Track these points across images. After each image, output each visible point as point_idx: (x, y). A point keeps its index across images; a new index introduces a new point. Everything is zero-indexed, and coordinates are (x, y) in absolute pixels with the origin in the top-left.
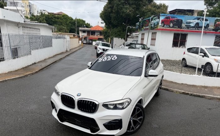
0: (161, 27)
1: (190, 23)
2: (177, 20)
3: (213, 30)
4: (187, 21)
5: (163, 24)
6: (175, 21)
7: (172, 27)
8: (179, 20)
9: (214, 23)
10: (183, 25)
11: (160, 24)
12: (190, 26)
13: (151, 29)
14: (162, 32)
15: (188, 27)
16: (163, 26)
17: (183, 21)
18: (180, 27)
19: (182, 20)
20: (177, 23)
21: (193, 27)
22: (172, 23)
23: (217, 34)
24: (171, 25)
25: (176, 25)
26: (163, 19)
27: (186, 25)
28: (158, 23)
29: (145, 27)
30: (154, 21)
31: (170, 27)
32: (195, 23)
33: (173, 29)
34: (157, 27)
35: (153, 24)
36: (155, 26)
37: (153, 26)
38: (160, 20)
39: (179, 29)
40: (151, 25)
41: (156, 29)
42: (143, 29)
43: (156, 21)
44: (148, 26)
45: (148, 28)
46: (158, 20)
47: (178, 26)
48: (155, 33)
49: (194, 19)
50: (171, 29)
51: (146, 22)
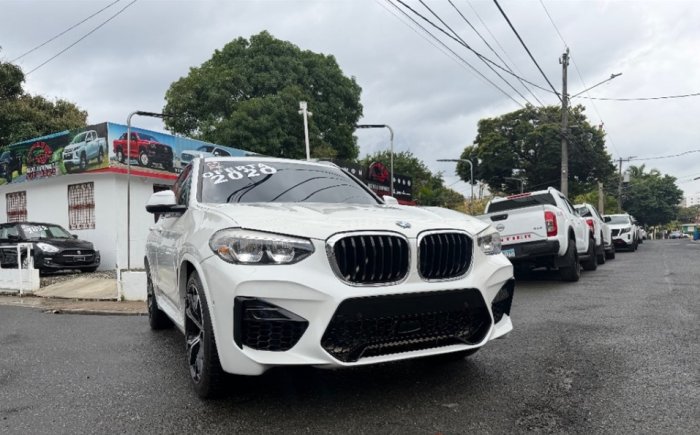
0: (115, 162)
1: (191, 158)
2: (157, 145)
4: (185, 152)
5: (120, 154)
6: (152, 150)
7: (149, 166)
8: (163, 146)
10: (174, 161)
11: (112, 154)
13: (69, 172)
14: (117, 179)
16: (122, 162)
17: (174, 151)
18: (169, 166)
19: (170, 149)
20: (159, 156)
22: (147, 154)
24: (145, 159)
25: (157, 161)
26: (117, 139)
27: (183, 164)
28: (102, 151)
29: (30, 165)
30: (78, 145)
31: (141, 164)
33: (151, 171)
34: (100, 162)
35: (75, 156)
36: (87, 161)
37: (76, 160)
38: (107, 139)
39: (167, 173)
40: (66, 158)
41: (94, 168)
42: (20, 173)
43: (89, 144)
44: (47, 163)
45: (52, 171)
46: (102, 141)
47: (164, 166)
48: (86, 184)
49: (199, 149)
50: (145, 170)
51: (37, 149)
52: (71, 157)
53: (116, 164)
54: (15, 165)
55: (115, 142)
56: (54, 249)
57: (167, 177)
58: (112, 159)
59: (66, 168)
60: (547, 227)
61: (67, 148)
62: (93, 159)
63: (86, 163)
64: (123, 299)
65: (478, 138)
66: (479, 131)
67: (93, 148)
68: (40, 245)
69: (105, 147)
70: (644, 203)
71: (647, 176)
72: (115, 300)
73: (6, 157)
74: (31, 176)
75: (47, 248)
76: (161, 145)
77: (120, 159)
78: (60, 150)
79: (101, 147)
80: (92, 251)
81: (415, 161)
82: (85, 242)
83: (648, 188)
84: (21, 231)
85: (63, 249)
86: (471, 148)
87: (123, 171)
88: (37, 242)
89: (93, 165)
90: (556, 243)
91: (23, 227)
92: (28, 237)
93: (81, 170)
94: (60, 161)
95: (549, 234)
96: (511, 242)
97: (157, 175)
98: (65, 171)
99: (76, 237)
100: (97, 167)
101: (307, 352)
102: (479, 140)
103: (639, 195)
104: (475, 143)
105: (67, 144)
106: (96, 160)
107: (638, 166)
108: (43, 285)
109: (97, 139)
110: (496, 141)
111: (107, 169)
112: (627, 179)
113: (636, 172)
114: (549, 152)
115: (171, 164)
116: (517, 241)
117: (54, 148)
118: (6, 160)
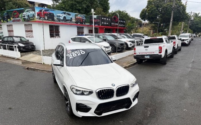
0: (38, 19)
1: (60, 16)
2: (49, 13)
3: (75, 23)
4: (57, 15)
5: (39, 16)
7: (47, 20)
9: (75, 18)
10: (55, 18)
11: (36, 17)
12: (60, 19)
13: (25, 21)
14: (39, 24)
15: (59, 20)
16: (40, 19)
17: (54, 15)
19: (53, 14)
20: (50, 17)
21: (62, 20)
22: (47, 16)
23: (78, 26)
25: (50, 18)
26: (38, 12)
27: (57, 19)
28: (34, 16)
29: (13, 18)
30: (26, 13)
31: (45, 19)
32: (63, 17)
33: (48, 21)
34: (33, 19)
35: (26, 16)
36: (30, 18)
37: (26, 17)
38: (35, 12)
39: (53, 22)
40: (23, 17)
41: (32, 21)
42: (10, 20)
43: (30, 13)
44: (18, 17)
45: (20, 20)
46: (34, 12)
47: (52, 19)
48: (30, 24)
49: (61, 14)
50: (46, 21)
51: (15, 13)
52: (25, 16)
53: (38, 20)
54: (9, 17)
55: (37, 13)
56: (23, 45)
57: (53, 23)
58: (36, 18)
59: (24, 20)
60: (159, 50)
61: (23, 14)
62: (31, 18)
63: (30, 19)
64: (44, 64)
65: (147, 6)
66: (148, 4)
67: (31, 14)
68: (19, 44)
69: (34, 14)
70: (197, 26)
71: (200, 17)
72: (42, 64)
73: (5, 14)
74: (13, 21)
75: (21, 45)
76: (51, 13)
77: (39, 18)
78: (21, 14)
79: (33, 14)
80: (34, 46)
81: (127, 14)
82: (31, 42)
83: (199, 21)
84: (13, 39)
85: (25, 45)
86: (145, 9)
87: (40, 22)
88: (18, 43)
89: (32, 20)
90: (161, 55)
91: (14, 38)
92: (15, 41)
93: (28, 21)
94: (22, 17)
95: (159, 53)
96: (149, 54)
97: (50, 23)
98: (23, 21)
99: (28, 40)
100: (33, 20)
101: (91, 114)
102: (147, 7)
103: (196, 23)
104: (146, 7)
105: (23, 12)
106: (32, 18)
107: (197, 13)
108: (21, 56)
109: (32, 12)
110: (152, 8)
111: (35, 21)
112: (192, 19)
113: (196, 15)
114: (168, 12)
115: (54, 19)
116: (150, 54)
117: (20, 13)
118: (6, 15)
